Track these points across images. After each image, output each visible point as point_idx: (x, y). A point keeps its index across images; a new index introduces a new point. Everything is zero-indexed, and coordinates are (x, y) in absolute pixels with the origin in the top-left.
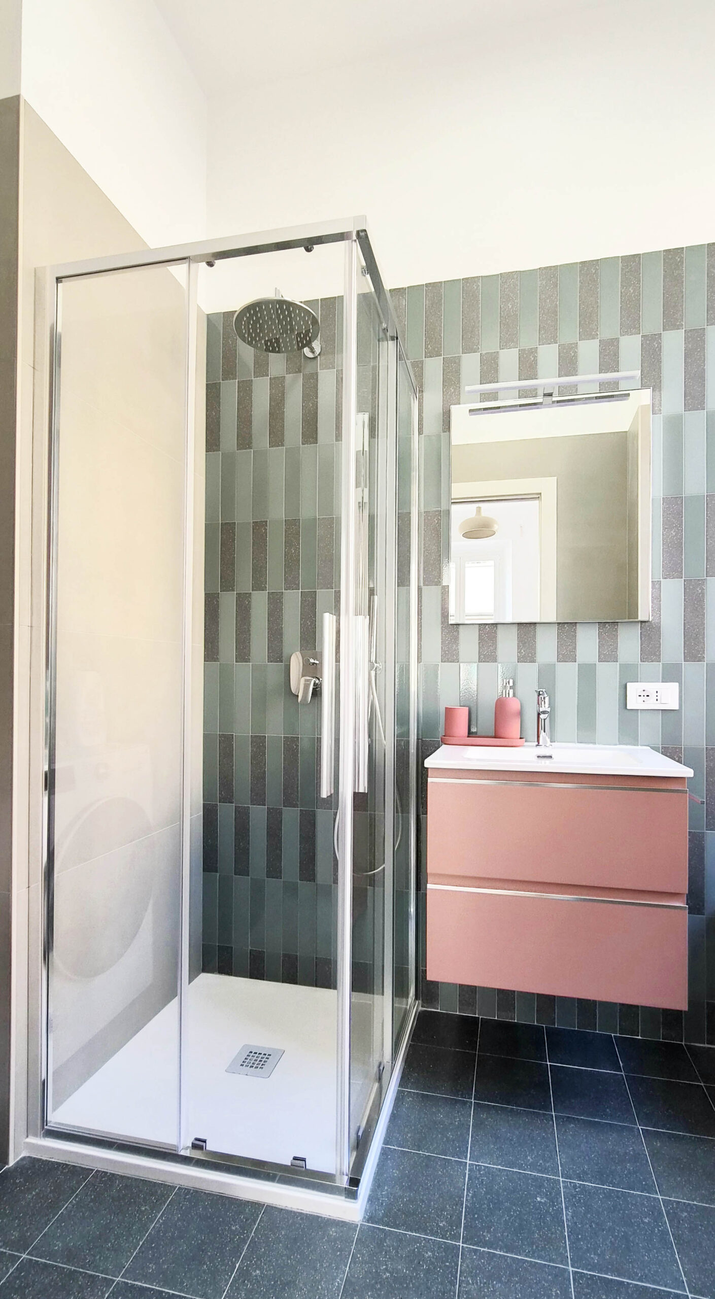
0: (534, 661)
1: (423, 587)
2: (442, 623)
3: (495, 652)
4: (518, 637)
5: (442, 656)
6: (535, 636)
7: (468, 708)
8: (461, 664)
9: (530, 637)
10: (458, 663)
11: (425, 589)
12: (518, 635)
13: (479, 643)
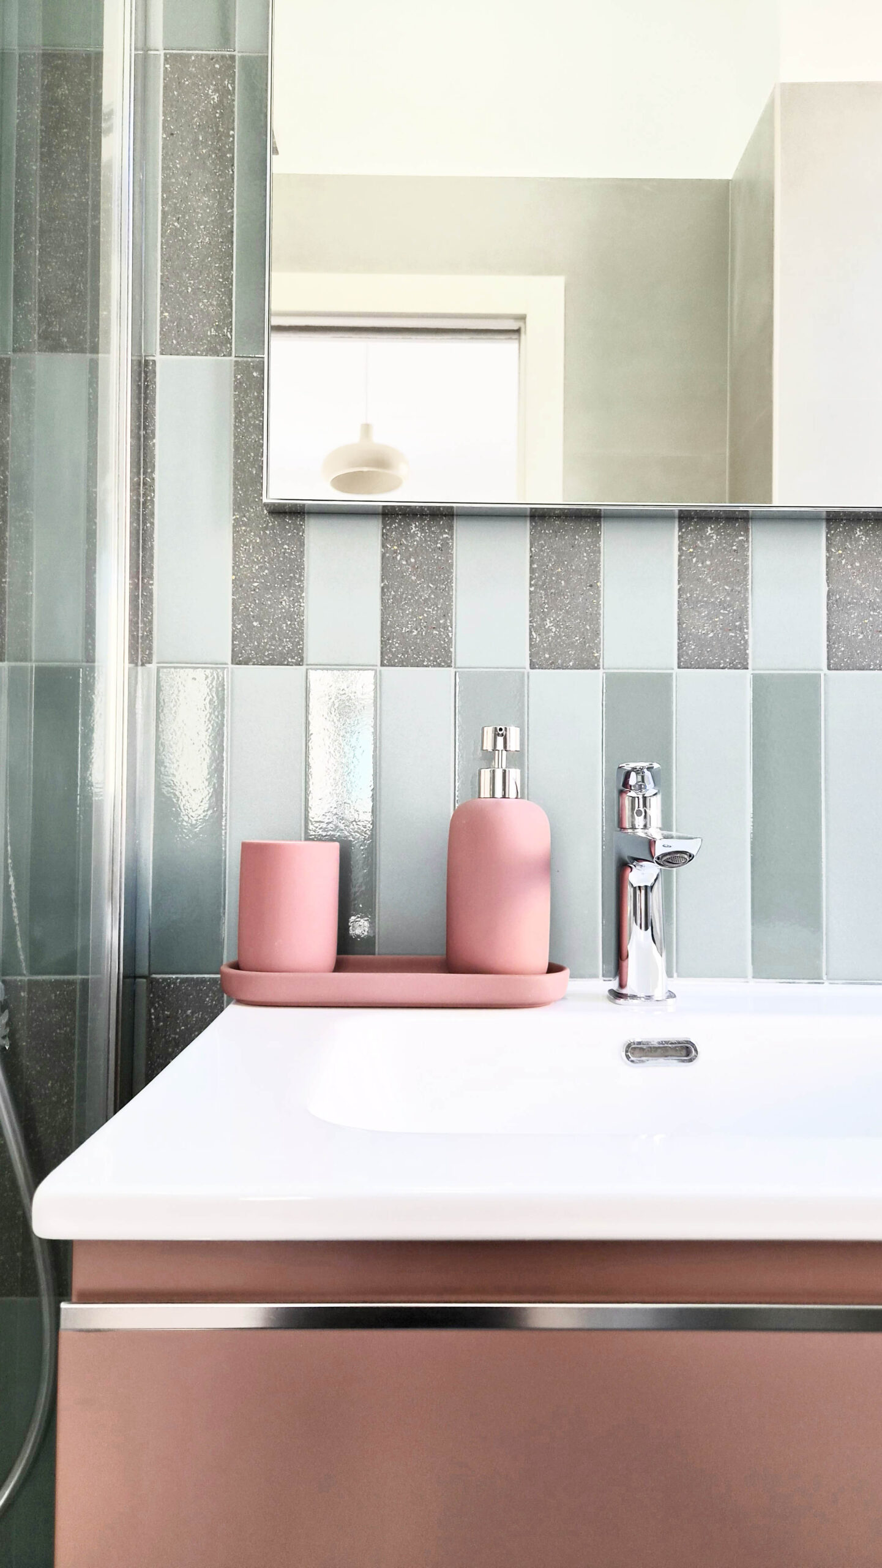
0: (592, 664)
1: (159, 358)
2: (239, 506)
3: (445, 627)
4: (532, 571)
5: (234, 638)
6: (594, 567)
7: (337, 844)
8: (311, 673)
9: (578, 572)
10: (303, 668)
11: (166, 366)
12: (532, 563)
13: (383, 588)
